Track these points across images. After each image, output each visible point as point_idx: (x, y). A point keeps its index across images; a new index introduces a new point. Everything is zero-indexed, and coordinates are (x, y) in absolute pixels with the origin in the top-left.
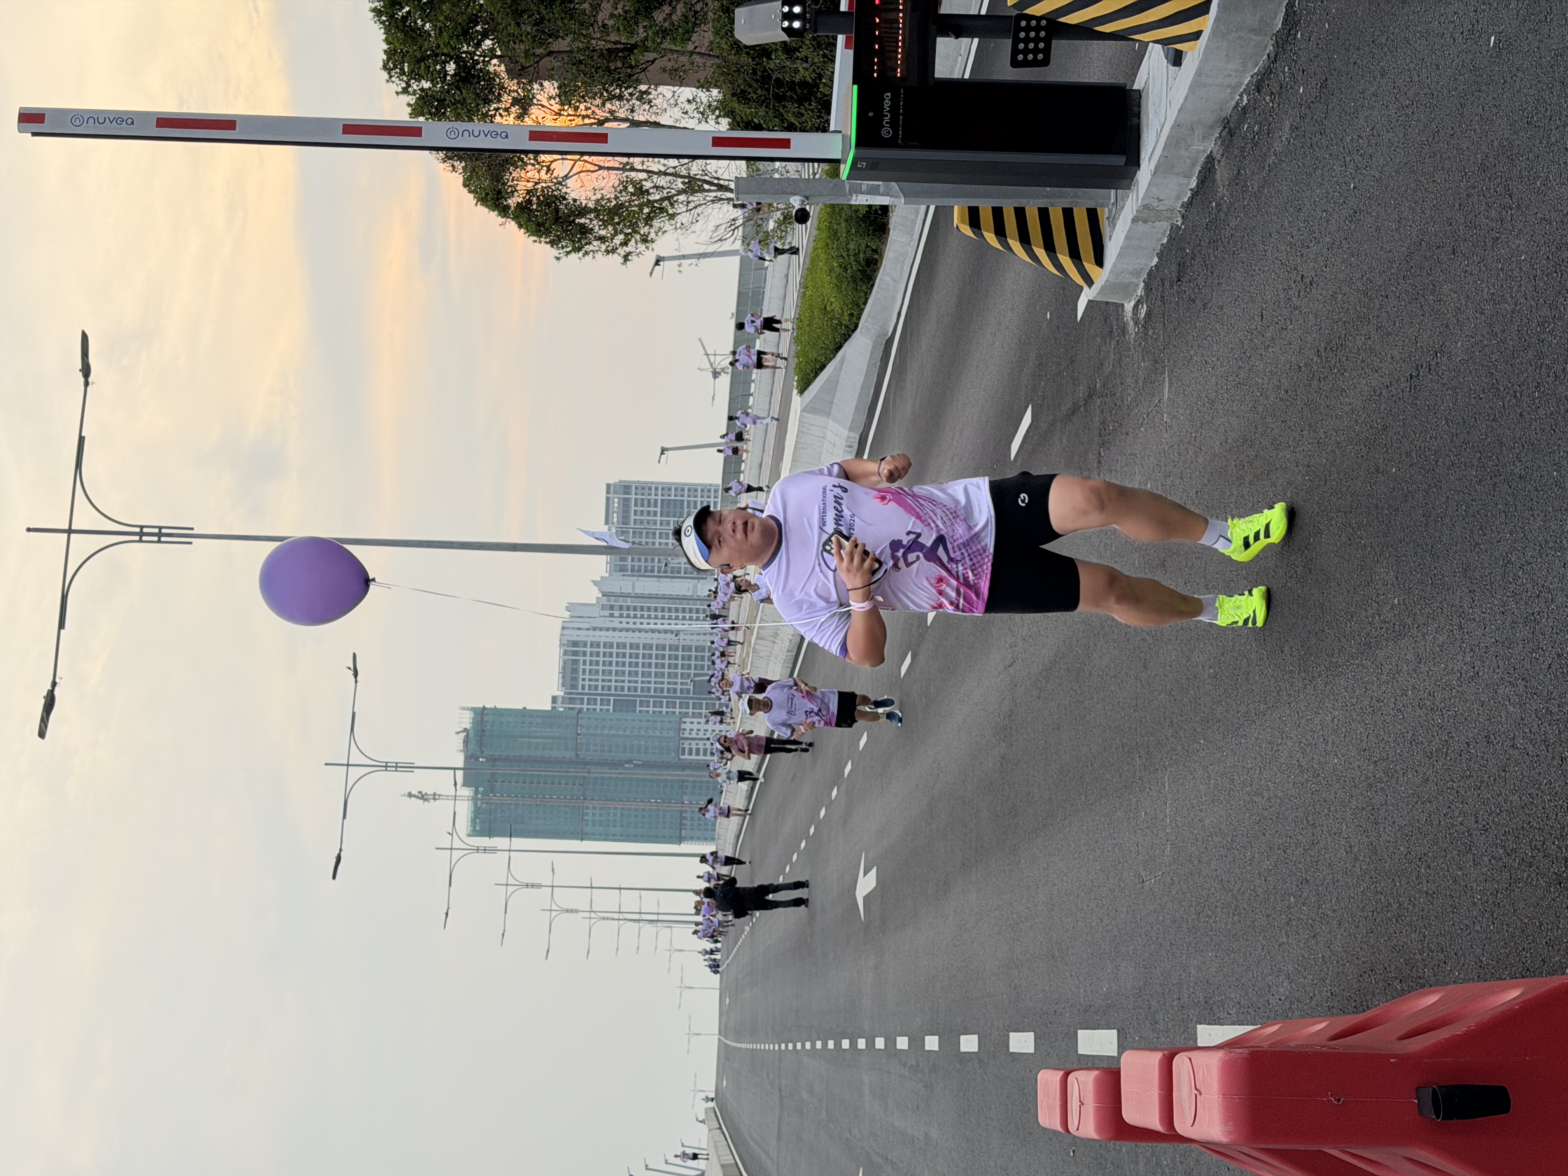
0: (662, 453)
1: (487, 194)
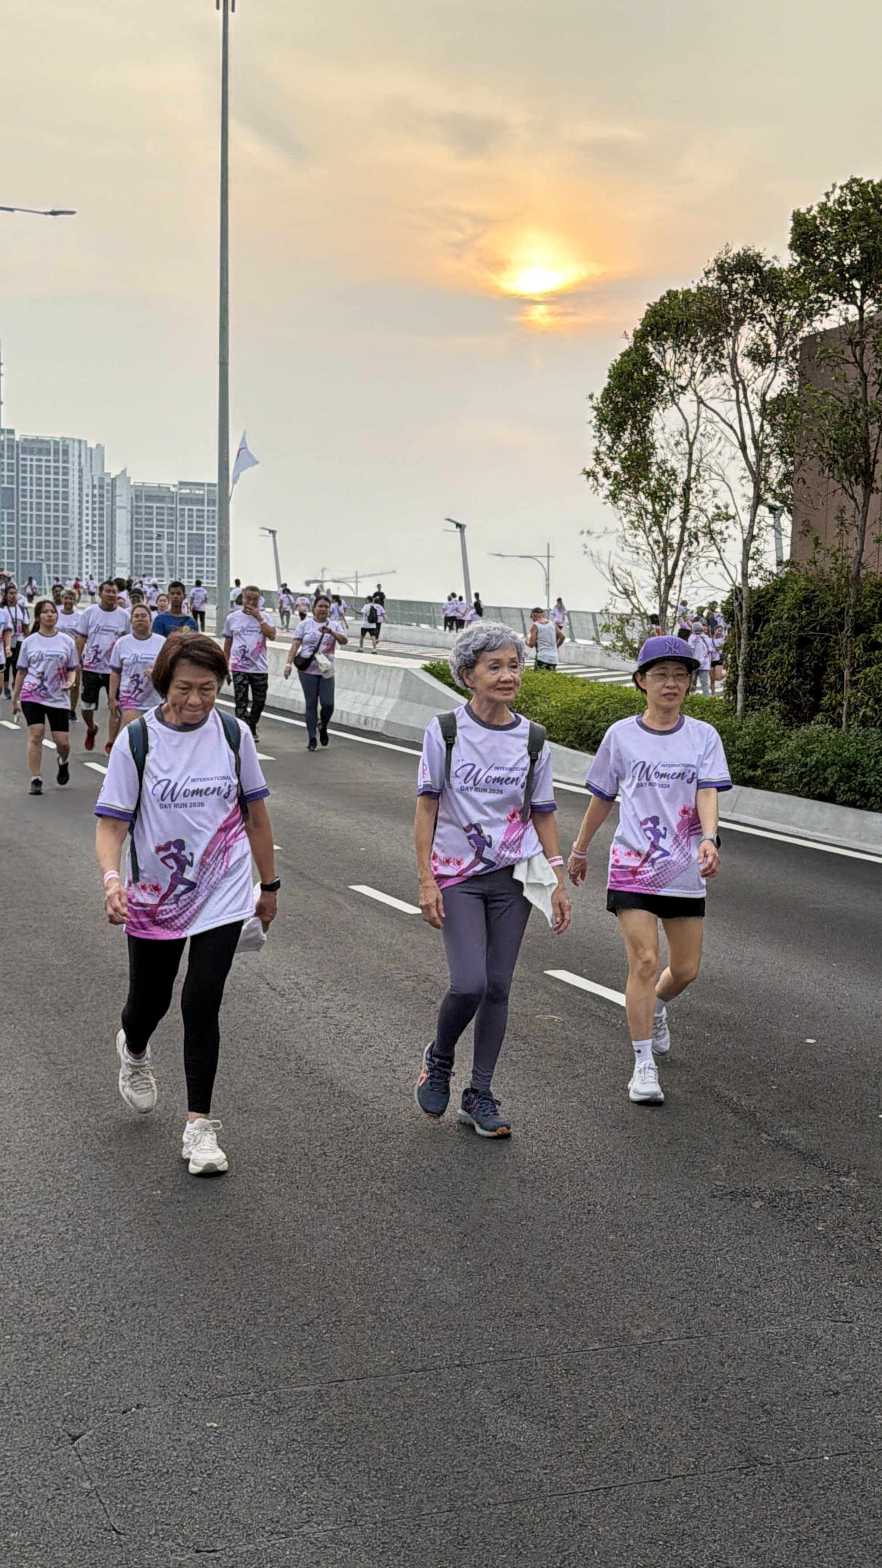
0: (270, 531)
1: (662, 317)
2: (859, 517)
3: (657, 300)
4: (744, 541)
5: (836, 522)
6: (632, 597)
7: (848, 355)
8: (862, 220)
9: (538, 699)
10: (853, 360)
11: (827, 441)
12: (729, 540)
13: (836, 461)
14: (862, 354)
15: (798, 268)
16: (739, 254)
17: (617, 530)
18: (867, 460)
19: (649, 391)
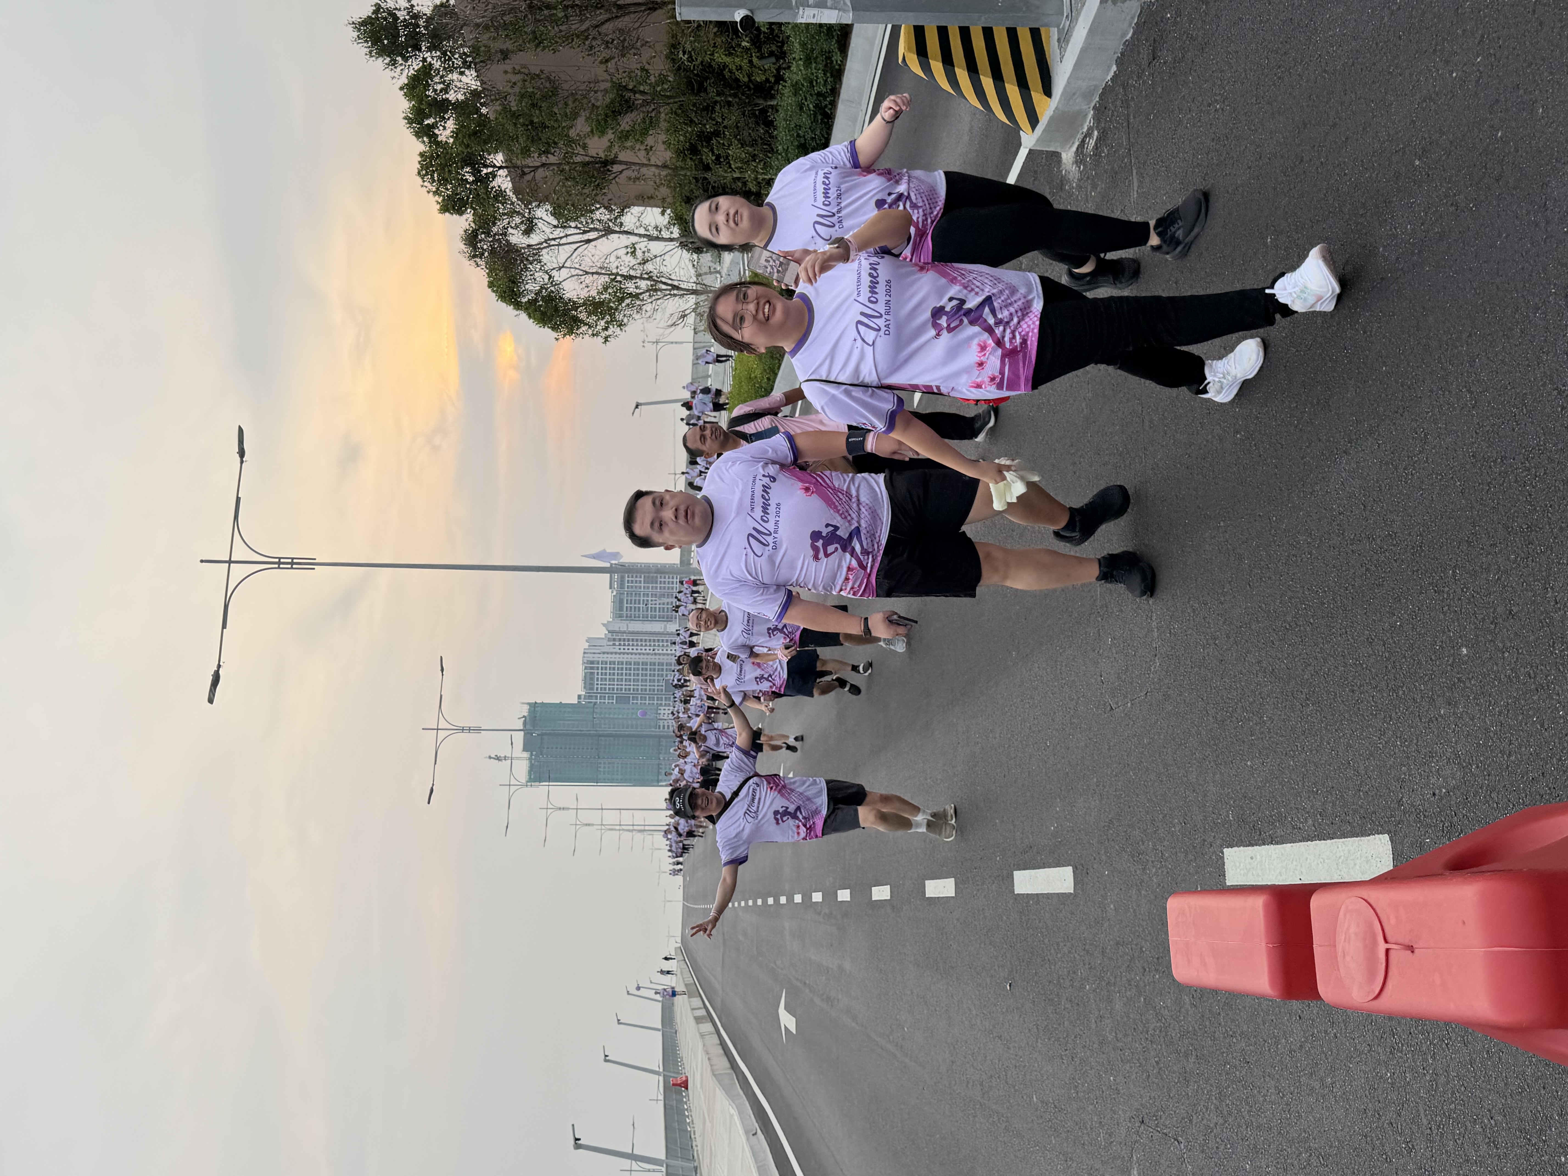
1: (505, 294)
2: (633, 167)
3: (494, 294)
4: (649, 240)
5: (637, 183)
6: (686, 313)
7: (528, 177)
8: (444, 169)
9: (753, 375)
10: (533, 173)
11: (585, 191)
12: (648, 248)
13: (598, 185)
14: (529, 167)
15: (474, 209)
16: (465, 244)
17: (643, 323)
18: (597, 163)
19: (552, 300)
